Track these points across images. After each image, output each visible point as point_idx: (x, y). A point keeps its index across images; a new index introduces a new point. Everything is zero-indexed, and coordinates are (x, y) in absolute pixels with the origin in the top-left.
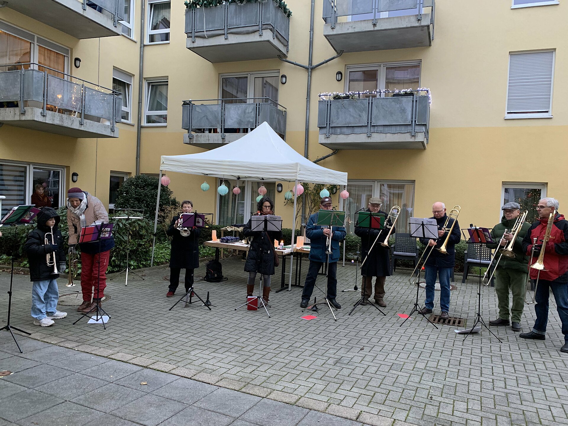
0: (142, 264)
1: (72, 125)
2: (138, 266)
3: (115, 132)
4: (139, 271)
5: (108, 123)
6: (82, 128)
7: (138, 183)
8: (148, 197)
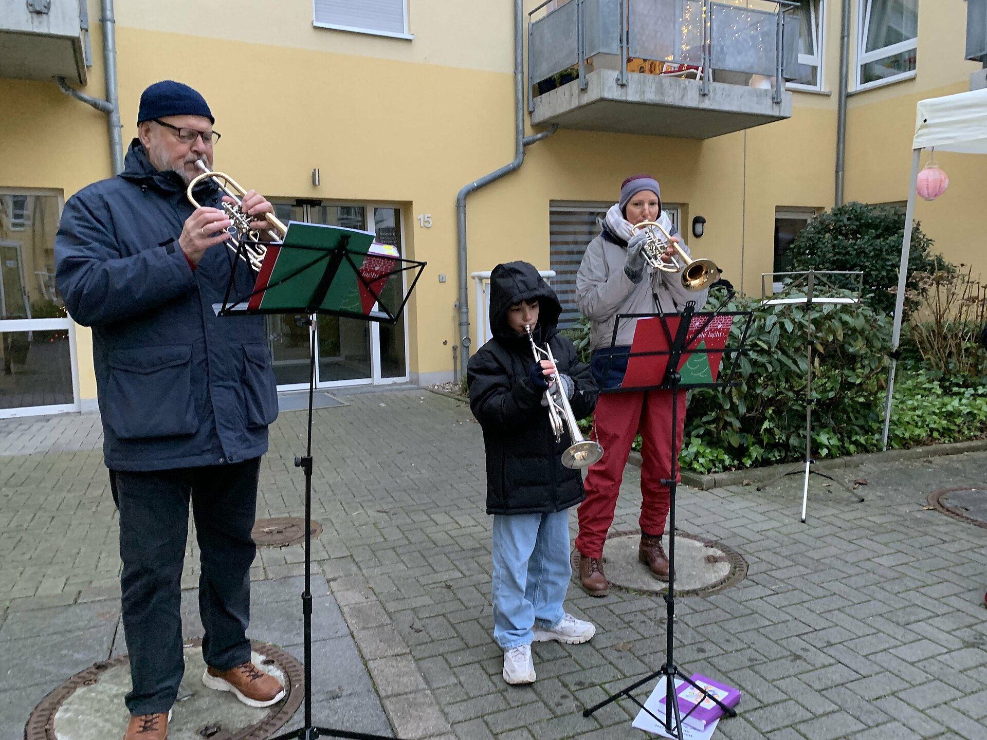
0: (856, 443)
1: (682, 98)
2: (844, 448)
3: (783, 104)
4: (846, 465)
5: (764, 85)
6: (706, 104)
7: (841, 223)
8: (867, 255)
